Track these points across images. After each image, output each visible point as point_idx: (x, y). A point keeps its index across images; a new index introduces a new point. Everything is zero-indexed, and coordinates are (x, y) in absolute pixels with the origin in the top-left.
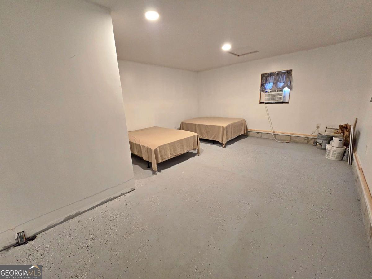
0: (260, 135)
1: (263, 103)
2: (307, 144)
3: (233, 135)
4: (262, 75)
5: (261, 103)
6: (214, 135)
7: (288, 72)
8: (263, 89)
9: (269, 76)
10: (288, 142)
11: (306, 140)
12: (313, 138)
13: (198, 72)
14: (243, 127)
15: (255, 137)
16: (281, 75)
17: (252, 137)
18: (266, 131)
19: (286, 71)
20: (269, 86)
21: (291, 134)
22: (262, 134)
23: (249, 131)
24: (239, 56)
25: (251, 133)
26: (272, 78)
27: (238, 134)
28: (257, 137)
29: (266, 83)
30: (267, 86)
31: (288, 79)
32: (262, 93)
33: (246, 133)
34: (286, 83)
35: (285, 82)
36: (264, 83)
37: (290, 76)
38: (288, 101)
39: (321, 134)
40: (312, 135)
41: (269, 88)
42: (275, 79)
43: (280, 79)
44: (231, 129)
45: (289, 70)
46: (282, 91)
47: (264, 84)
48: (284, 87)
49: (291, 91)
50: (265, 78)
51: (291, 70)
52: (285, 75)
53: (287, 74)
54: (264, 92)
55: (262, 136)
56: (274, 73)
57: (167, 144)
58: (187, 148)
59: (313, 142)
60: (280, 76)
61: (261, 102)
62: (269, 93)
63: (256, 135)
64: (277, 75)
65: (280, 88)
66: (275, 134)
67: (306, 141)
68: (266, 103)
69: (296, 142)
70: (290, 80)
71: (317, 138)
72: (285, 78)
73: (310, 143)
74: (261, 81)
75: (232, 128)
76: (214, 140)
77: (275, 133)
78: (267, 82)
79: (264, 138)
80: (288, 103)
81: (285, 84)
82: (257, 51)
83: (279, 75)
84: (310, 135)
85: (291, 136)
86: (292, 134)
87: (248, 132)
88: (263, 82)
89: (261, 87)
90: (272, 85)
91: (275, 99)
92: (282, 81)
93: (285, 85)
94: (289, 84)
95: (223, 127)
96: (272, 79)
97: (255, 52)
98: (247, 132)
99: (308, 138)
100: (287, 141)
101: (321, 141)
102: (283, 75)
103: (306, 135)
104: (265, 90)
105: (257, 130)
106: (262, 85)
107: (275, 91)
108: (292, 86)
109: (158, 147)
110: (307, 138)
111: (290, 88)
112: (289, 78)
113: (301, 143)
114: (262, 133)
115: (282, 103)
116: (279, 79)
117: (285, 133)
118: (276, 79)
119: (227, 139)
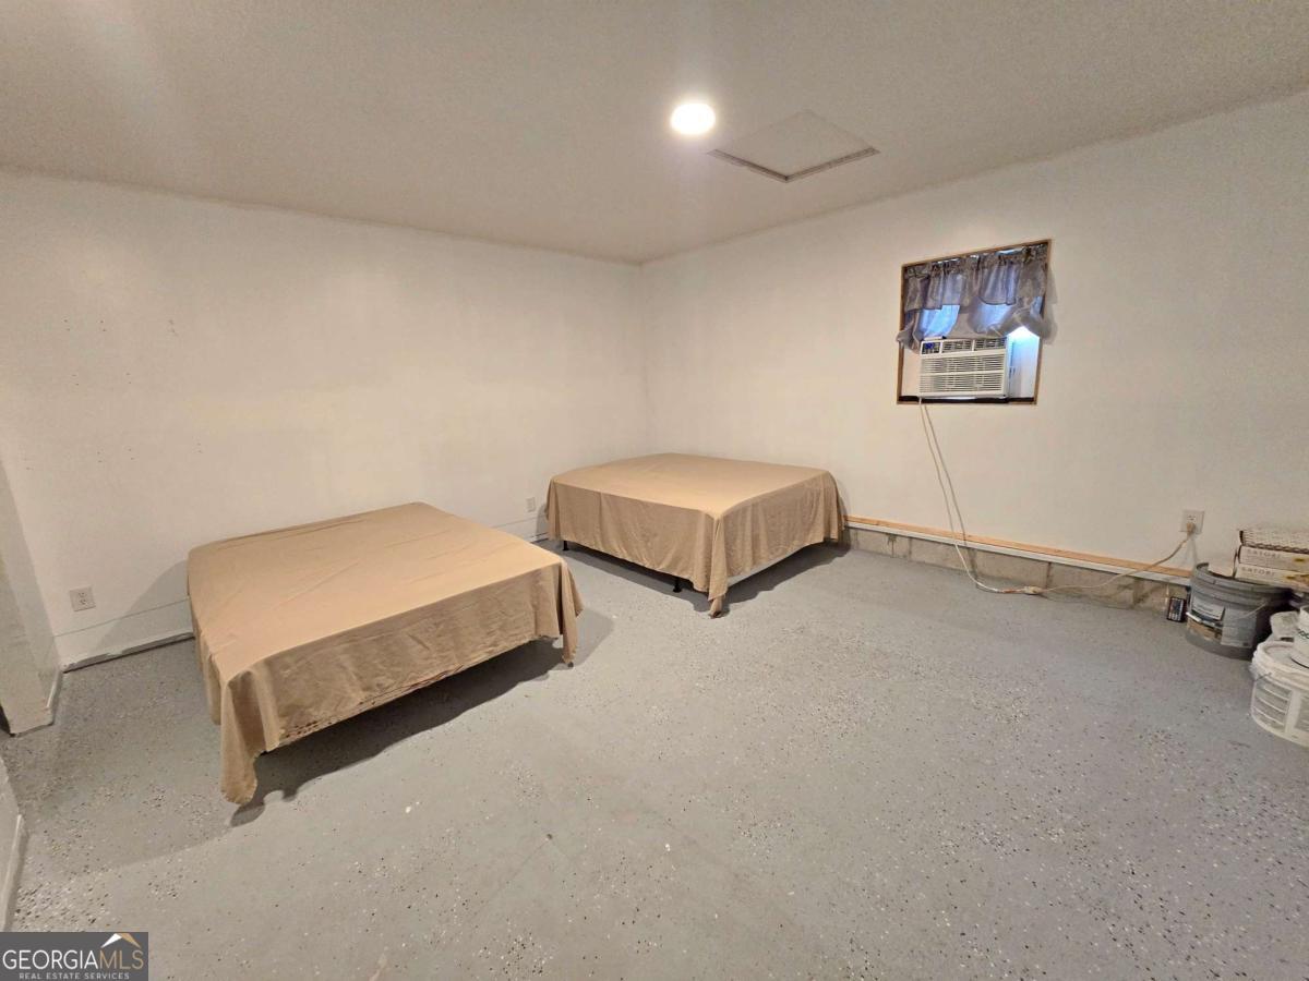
0: (902, 549)
1: (913, 399)
2: (1132, 608)
3: (763, 550)
4: (906, 269)
5: (902, 399)
6: (673, 551)
7: (1029, 252)
8: (911, 335)
9: (938, 275)
10: (1035, 594)
11: (1126, 587)
12: (1165, 584)
13: (640, 263)
14: (821, 510)
15: (881, 554)
16: (995, 267)
17: (866, 551)
18: (926, 531)
19: (1019, 249)
20: (941, 320)
21: (1046, 551)
22: (911, 545)
23: (851, 524)
24: (786, 178)
25: (862, 536)
26: (955, 282)
27: (796, 542)
28: (886, 555)
29: (924, 306)
30: (929, 322)
31: (1029, 282)
32: (908, 352)
33: (834, 535)
34: (1022, 306)
35: (1016, 303)
36: (916, 306)
37: (1040, 273)
38: (1032, 396)
39: (1210, 568)
40: (1164, 565)
41: (939, 331)
42: (967, 287)
43: (988, 291)
44: (755, 522)
45: (1036, 244)
46: (1002, 342)
47: (915, 311)
48: (1009, 326)
49: (1045, 346)
50: (920, 281)
51: (1045, 244)
52: (1014, 267)
53: (1026, 263)
54: (915, 349)
55: (910, 553)
56: (960, 258)
57: (339, 636)
58: (489, 640)
59: (1167, 600)
60: (990, 274)
61: (903, 394)
62: (940, 355)
63: (887, 548)
64: (978, 269)
65: (991, 332)
66: (973, 549)
67: (1128, 595)
68: (926, 401)
69: (1075, 595)
70: (1041, 293)
71: (1187, 582)
72: (1016, 282)
73: (1148, 603)
74: (904, 297)
75: (761, 518)
76: (676, 574)
77: (969, 544)
78: (930, 303)
79: (922, 564)
80: (1031, 400)
81: (1012, 312)
82: (871, 151)
83: (986, 270)
84: (1148, 568)
85: (1050, 563)
86: (1058, 553)
87: (848, 528)
88: (912, 300)
89: (902, 328)
90: (955, 318)
91: (965, 383)
92: (1000, 296)
93: (1015, 315)
94: (1034, 313)
95: (709, 517)
96: (954, 291)
97: (858, 155)
98: (845, 530)
99: (1139, 579)
100: (1030, 590)
101: (1215, 611)
102: (1004, 268)
103: (1129, 565)
104: (923, 340)
105: (887, 525)
106: (906, 316)
107: (968, 346)
108: (1049, 322)
109: (256, 666)
110: (1132, 581)
111: (1043, 331)
112: (1036, 285)
113: (1105, 602)
114: (911, 538)
115: (1006, 401)
116: (986, 285)
117: (1020, 547)
118: (971, 287)
119: (731, 572)
